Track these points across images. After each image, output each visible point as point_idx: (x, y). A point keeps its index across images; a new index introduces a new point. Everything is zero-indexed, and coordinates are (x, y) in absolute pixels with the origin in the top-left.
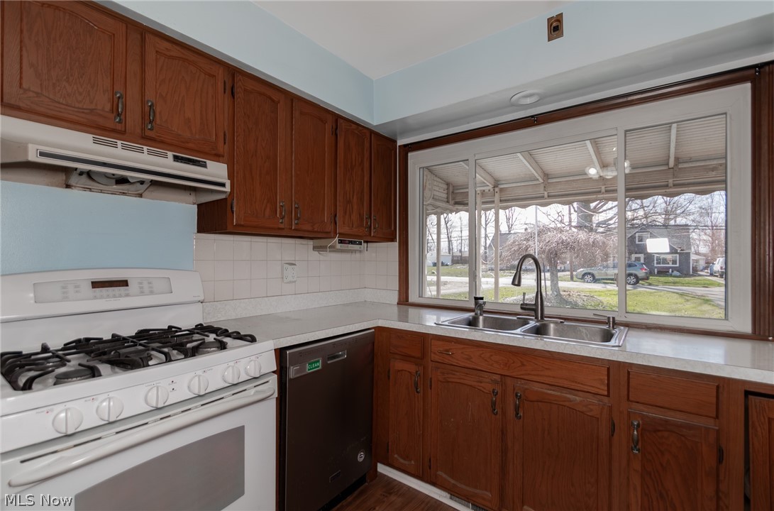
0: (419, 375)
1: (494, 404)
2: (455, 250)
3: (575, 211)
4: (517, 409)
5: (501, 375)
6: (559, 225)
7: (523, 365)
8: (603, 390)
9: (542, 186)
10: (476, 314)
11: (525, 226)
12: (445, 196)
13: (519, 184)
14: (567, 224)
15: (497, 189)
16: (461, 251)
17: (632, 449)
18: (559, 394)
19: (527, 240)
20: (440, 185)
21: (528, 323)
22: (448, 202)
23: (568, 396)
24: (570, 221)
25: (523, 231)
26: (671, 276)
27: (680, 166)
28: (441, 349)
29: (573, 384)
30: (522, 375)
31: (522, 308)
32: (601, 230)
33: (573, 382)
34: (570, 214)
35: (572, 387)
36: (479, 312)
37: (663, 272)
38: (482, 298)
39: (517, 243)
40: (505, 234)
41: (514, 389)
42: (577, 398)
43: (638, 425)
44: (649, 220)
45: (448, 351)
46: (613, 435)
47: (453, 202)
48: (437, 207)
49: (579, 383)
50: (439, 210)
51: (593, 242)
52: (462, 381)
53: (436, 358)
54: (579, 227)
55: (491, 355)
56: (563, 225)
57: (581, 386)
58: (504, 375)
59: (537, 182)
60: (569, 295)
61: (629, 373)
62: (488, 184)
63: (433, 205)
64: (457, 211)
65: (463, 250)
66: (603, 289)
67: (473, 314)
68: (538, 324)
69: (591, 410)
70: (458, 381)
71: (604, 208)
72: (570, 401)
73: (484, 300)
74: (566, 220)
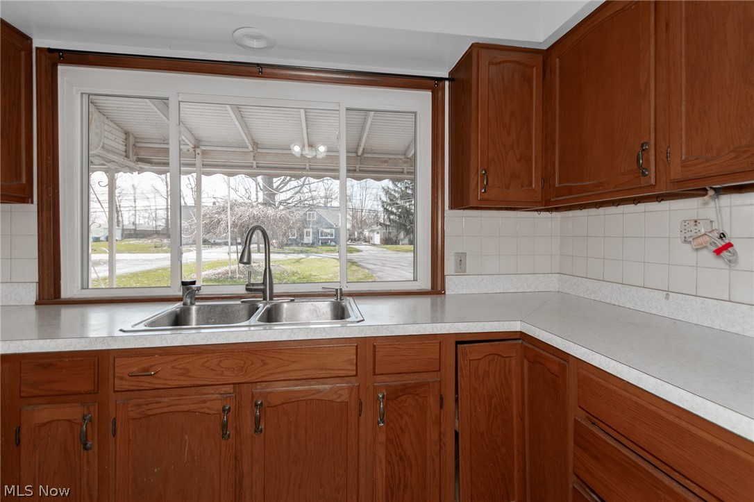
0: (90, 420)
1: (224, 426)
2: (126, 223)
3: (261, 189)
4: (257, 421)
5: (234, 384)
6: (246, 201)
7: (265, 364)
8: (351, 370)
9: (252, 154)
10: (184, 304)
11: (213, 200)
12: (123, 148)
13: (225, 149)
14: (253, 200)
15: (198, 151)
16: (134, 224)
17: (378, 423)
18: (306, 387)
19: (219, 213)
20: (114, 131)
21: (258, 308)
22: (127, 157)
23: (317, 387)
24: (257, 199)
25: (211, 205)
26: (330, 246)
27: (365, 155)
28: (135, 369)
29: (322, 372)
30: (264, 376)
31: (247, 290)
32: (282, 207)
33: (322, 369)
34: (257, 191)
35: (322, 376)
36: (189, 301)
37: (325, 243)
38: (194, 283)
39: (208, 216)
40: (190, 207)
41: (253, 397)
42: (327, 386)
43: (383, 397)
44: (315, 202)
45: (146, 370)
46: (360, 415)
47: (135, 158)
48: (110, 161)
49: (329, 369)
50: (112, 166)
51: (280, 218)
52: (174, 408)
53: (126, 385)
54: (265, 204)
55: (221, 361)
56: (250, 201)
57: (332, 372)
58: (238, 384)
59: (246, 150)
60: (259, 266)
61: (374, 346)
62: (188, 143)
63: (103, 158)
64: (141, 171)
65: (137, 222)
66: (285, 258)
67: (179, 305)
68: (268, 306)
69: (341, 396)
70: (166, 410)
71: (284, 189)
72: (319, 391)
73: (197, 285)
74: (253, 197)
